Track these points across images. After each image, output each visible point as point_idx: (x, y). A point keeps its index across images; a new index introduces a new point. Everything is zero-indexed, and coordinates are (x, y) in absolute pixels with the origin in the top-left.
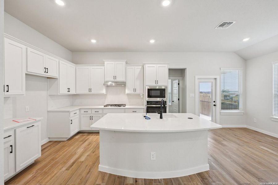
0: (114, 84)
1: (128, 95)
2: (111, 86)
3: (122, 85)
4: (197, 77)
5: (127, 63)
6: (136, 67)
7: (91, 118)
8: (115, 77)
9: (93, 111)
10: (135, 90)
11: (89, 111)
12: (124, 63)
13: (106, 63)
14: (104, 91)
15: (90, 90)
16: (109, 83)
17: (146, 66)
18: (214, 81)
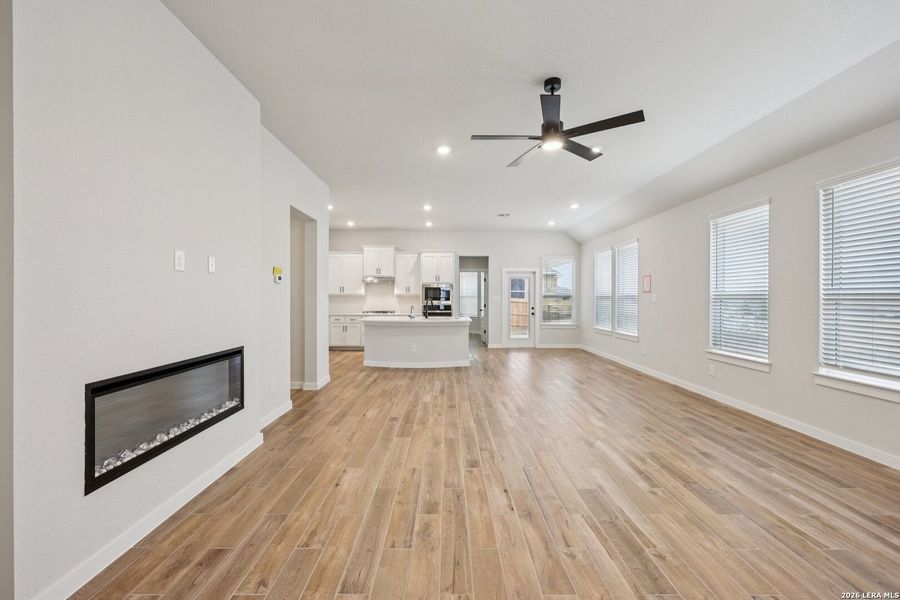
0: (376, 281)
1: (398, 296)
2: (372, 283)
3: (390, 281)
4: (504, 270)
5: (397, 249)
6: (410, 256)
7: (345, 329)
8: (378, 271)
9: (348, 319)
10: (408, 289)
11: (342, 319)
12: (392, 249)
13: (365, 249)
14: (362, 291)
15: (342, 289)
16: (369, 279)
17: (423, 255)
18: (532, 276)
